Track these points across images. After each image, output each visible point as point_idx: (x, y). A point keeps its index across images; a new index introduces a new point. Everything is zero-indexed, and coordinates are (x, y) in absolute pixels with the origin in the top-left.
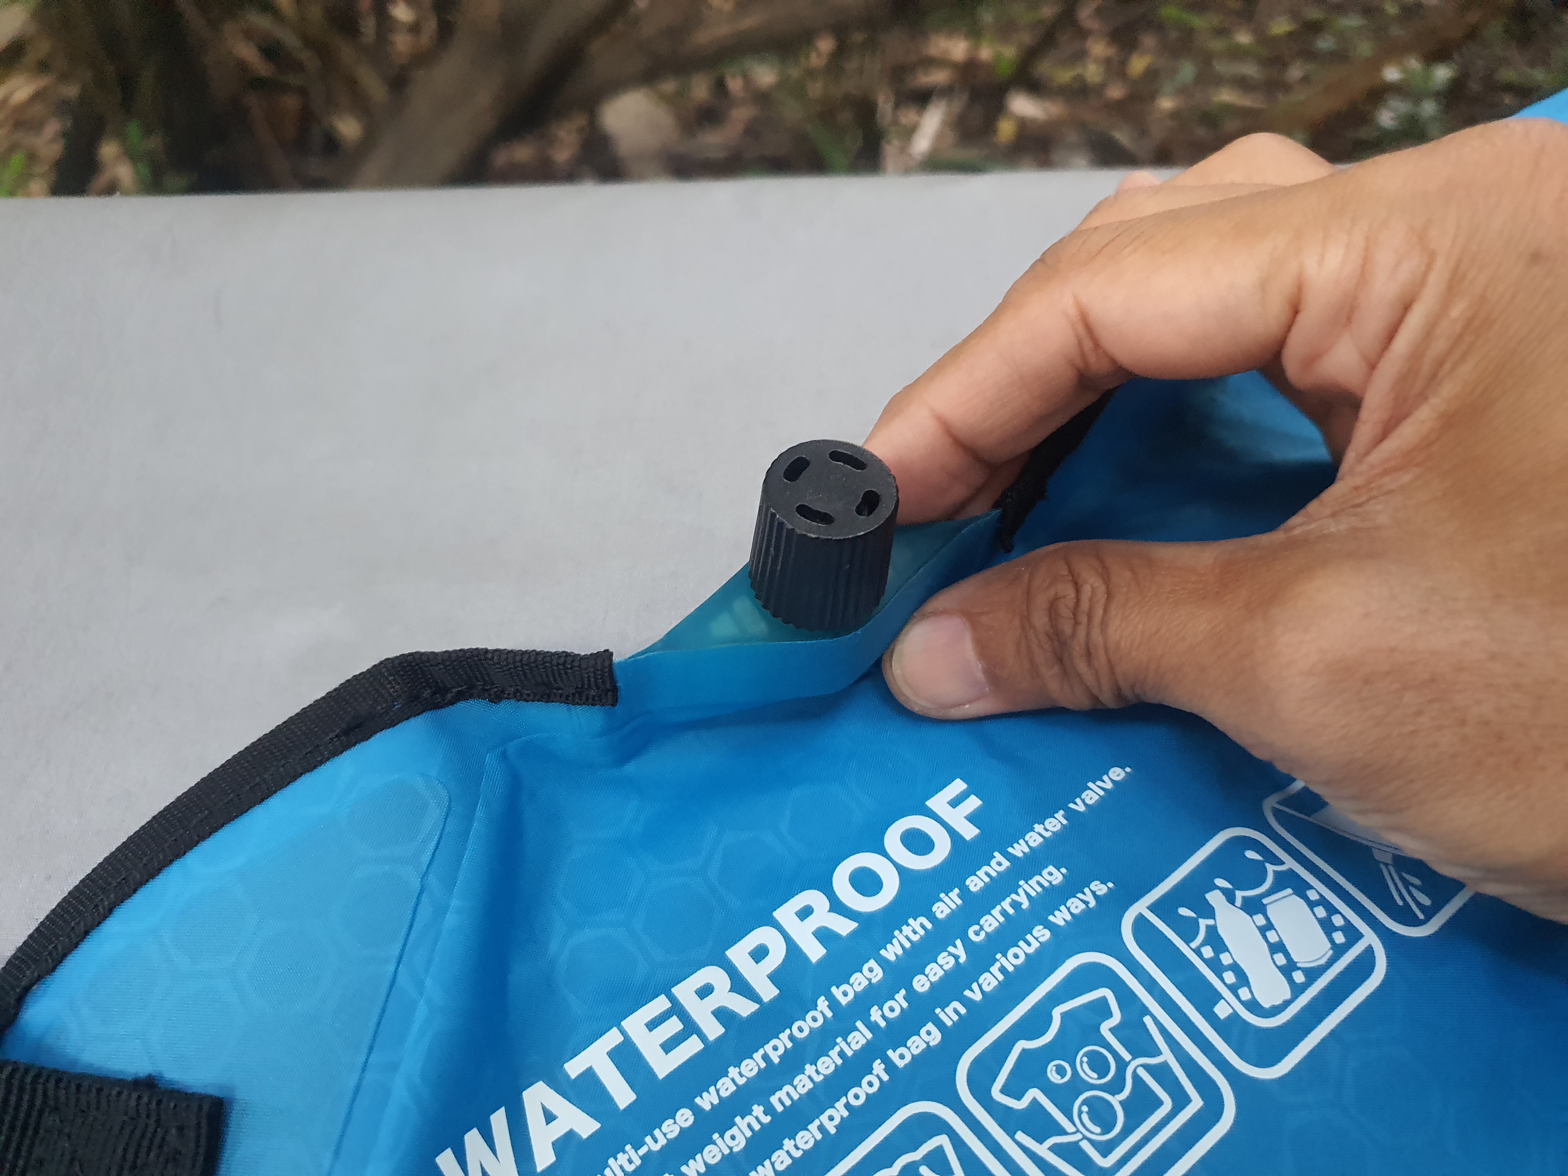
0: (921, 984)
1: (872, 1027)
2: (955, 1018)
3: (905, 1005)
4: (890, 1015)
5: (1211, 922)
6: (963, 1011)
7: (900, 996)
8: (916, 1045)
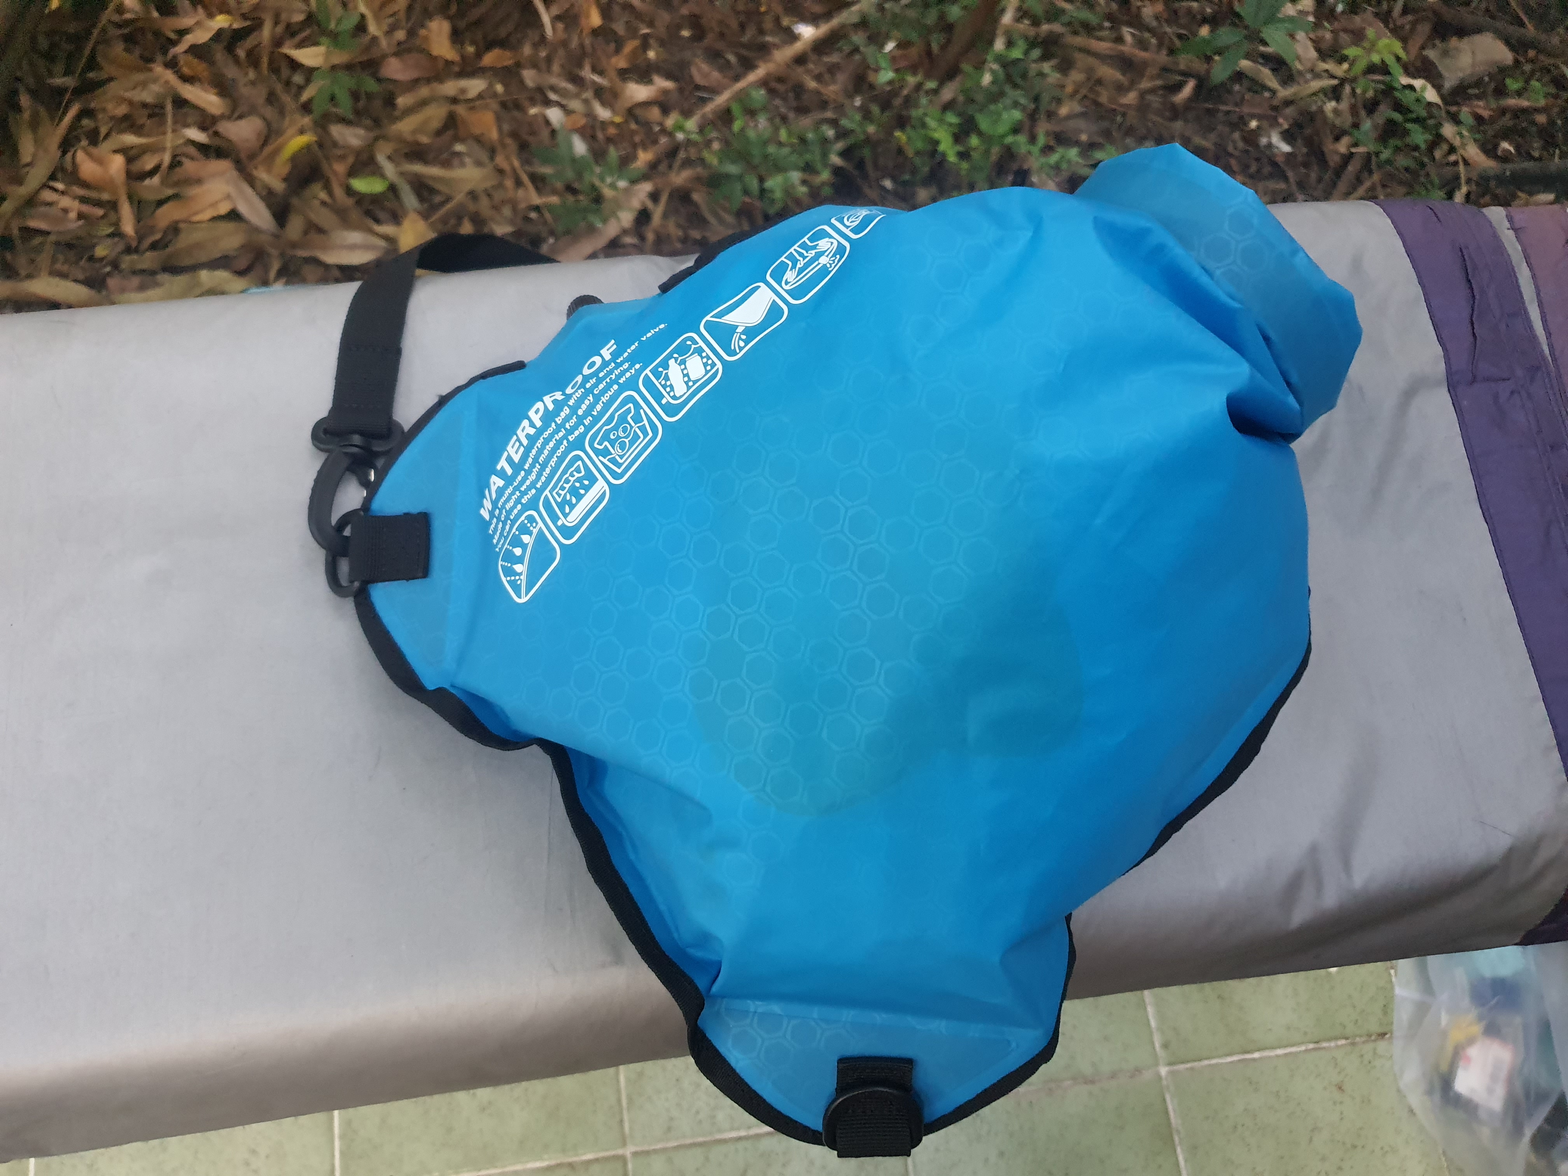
0: (580, 412)
1: (566, 429)
2: (589, 422)
3: (576, 420)
4: (571, 425)
5: (666, 371)
6: (591, 419)
7: (574, 418)
8: (577, 433)
